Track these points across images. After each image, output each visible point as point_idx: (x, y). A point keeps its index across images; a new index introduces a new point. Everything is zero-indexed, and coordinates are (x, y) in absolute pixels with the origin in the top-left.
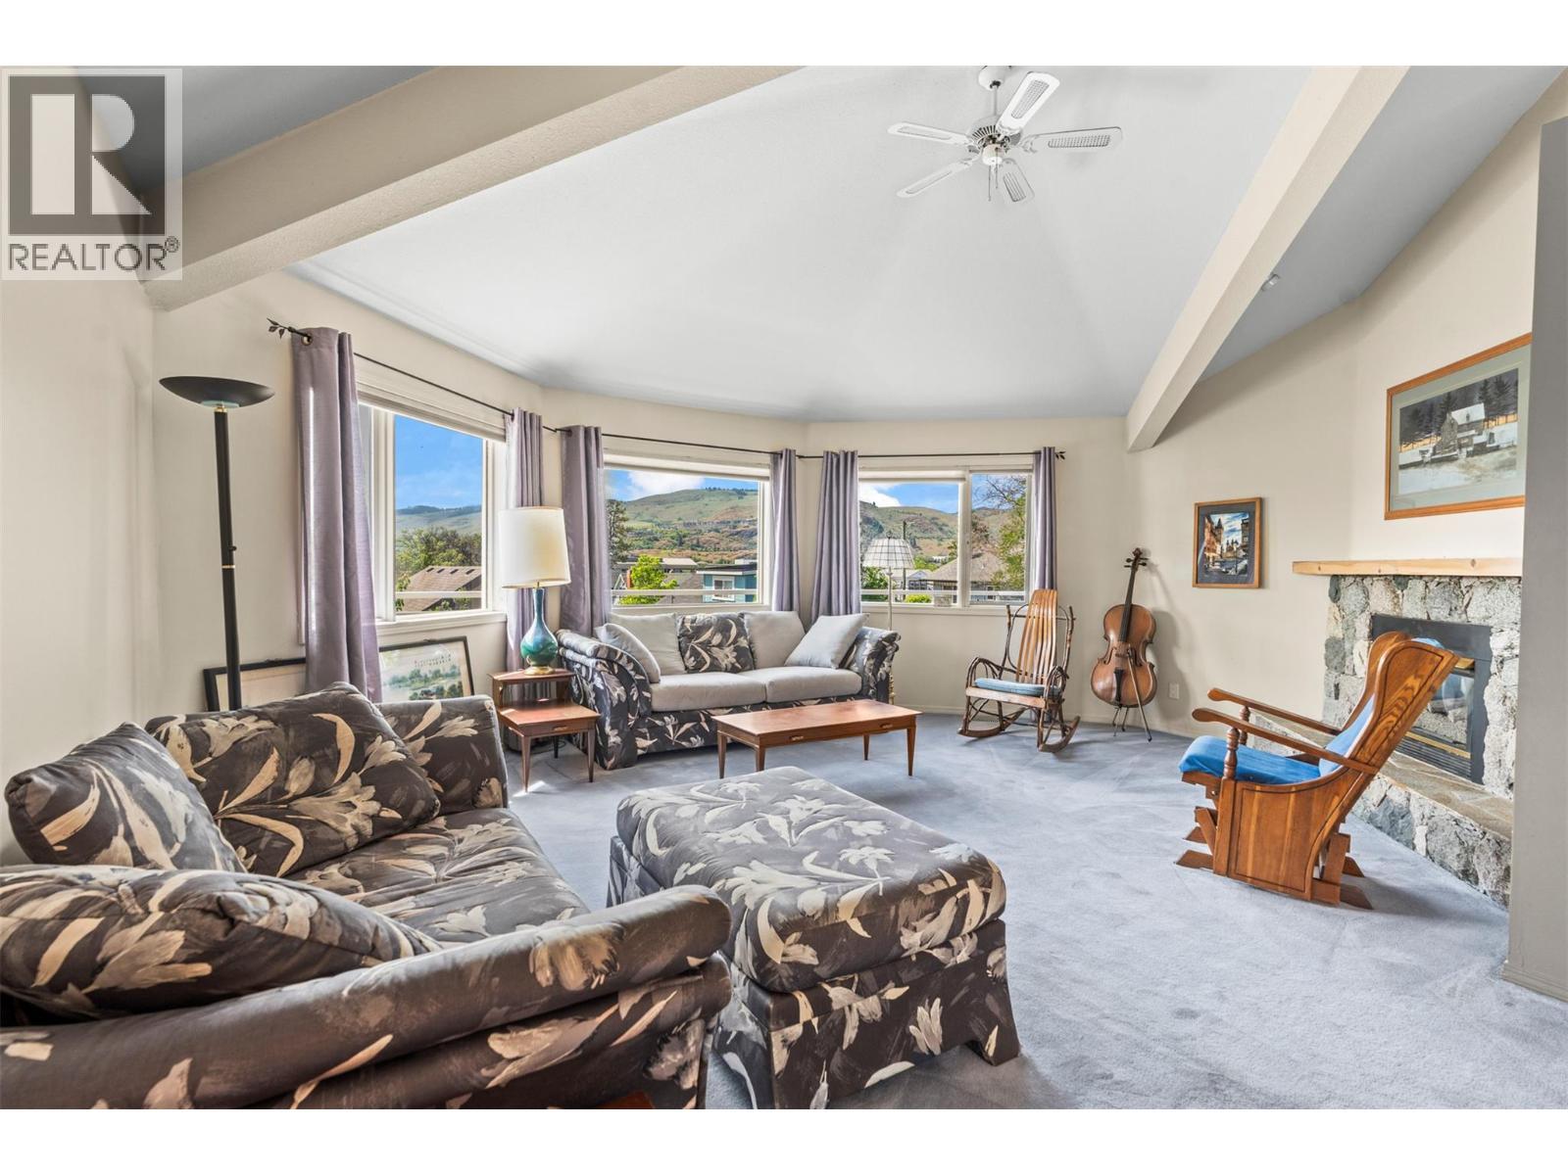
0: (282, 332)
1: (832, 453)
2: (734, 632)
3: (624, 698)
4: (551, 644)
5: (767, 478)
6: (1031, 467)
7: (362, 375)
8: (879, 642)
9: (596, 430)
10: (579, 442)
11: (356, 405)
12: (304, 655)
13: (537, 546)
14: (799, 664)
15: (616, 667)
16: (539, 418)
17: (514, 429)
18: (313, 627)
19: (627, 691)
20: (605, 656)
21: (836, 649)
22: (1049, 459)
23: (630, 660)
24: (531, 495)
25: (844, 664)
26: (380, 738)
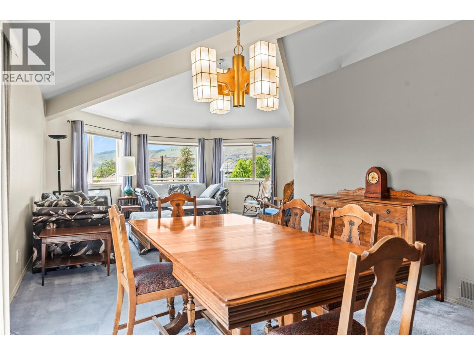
0: (69, 122)
1: (216, 139)
2: (184, 189)
3: (148, 204)
4: (131, 190)
5: (197, 146)
6: (270, 142)
7: (86, 128)
8: (222, 191)
9: (146, 135)
10: (142, 138)
11: (85, 135)
12: (72, 190)
13: (128, 166)
14: (202, 198)
15: (146, 196)
16: (130, 133)
17: (124, 136)
18: (75, 184)
19: (149, 202)
20: (143, 193)
21: (211, 193)
22: (275, 139)
23: (150, 194)
24: (128, 153)
25: (213, 197)
26: (86, 200)
